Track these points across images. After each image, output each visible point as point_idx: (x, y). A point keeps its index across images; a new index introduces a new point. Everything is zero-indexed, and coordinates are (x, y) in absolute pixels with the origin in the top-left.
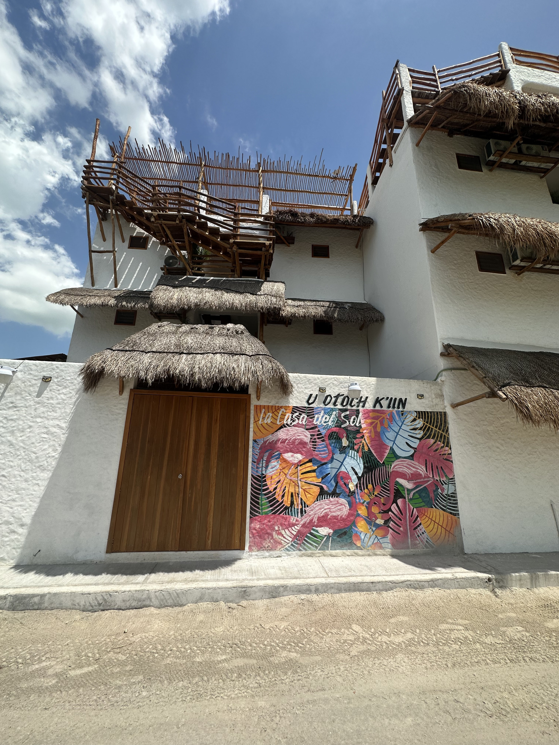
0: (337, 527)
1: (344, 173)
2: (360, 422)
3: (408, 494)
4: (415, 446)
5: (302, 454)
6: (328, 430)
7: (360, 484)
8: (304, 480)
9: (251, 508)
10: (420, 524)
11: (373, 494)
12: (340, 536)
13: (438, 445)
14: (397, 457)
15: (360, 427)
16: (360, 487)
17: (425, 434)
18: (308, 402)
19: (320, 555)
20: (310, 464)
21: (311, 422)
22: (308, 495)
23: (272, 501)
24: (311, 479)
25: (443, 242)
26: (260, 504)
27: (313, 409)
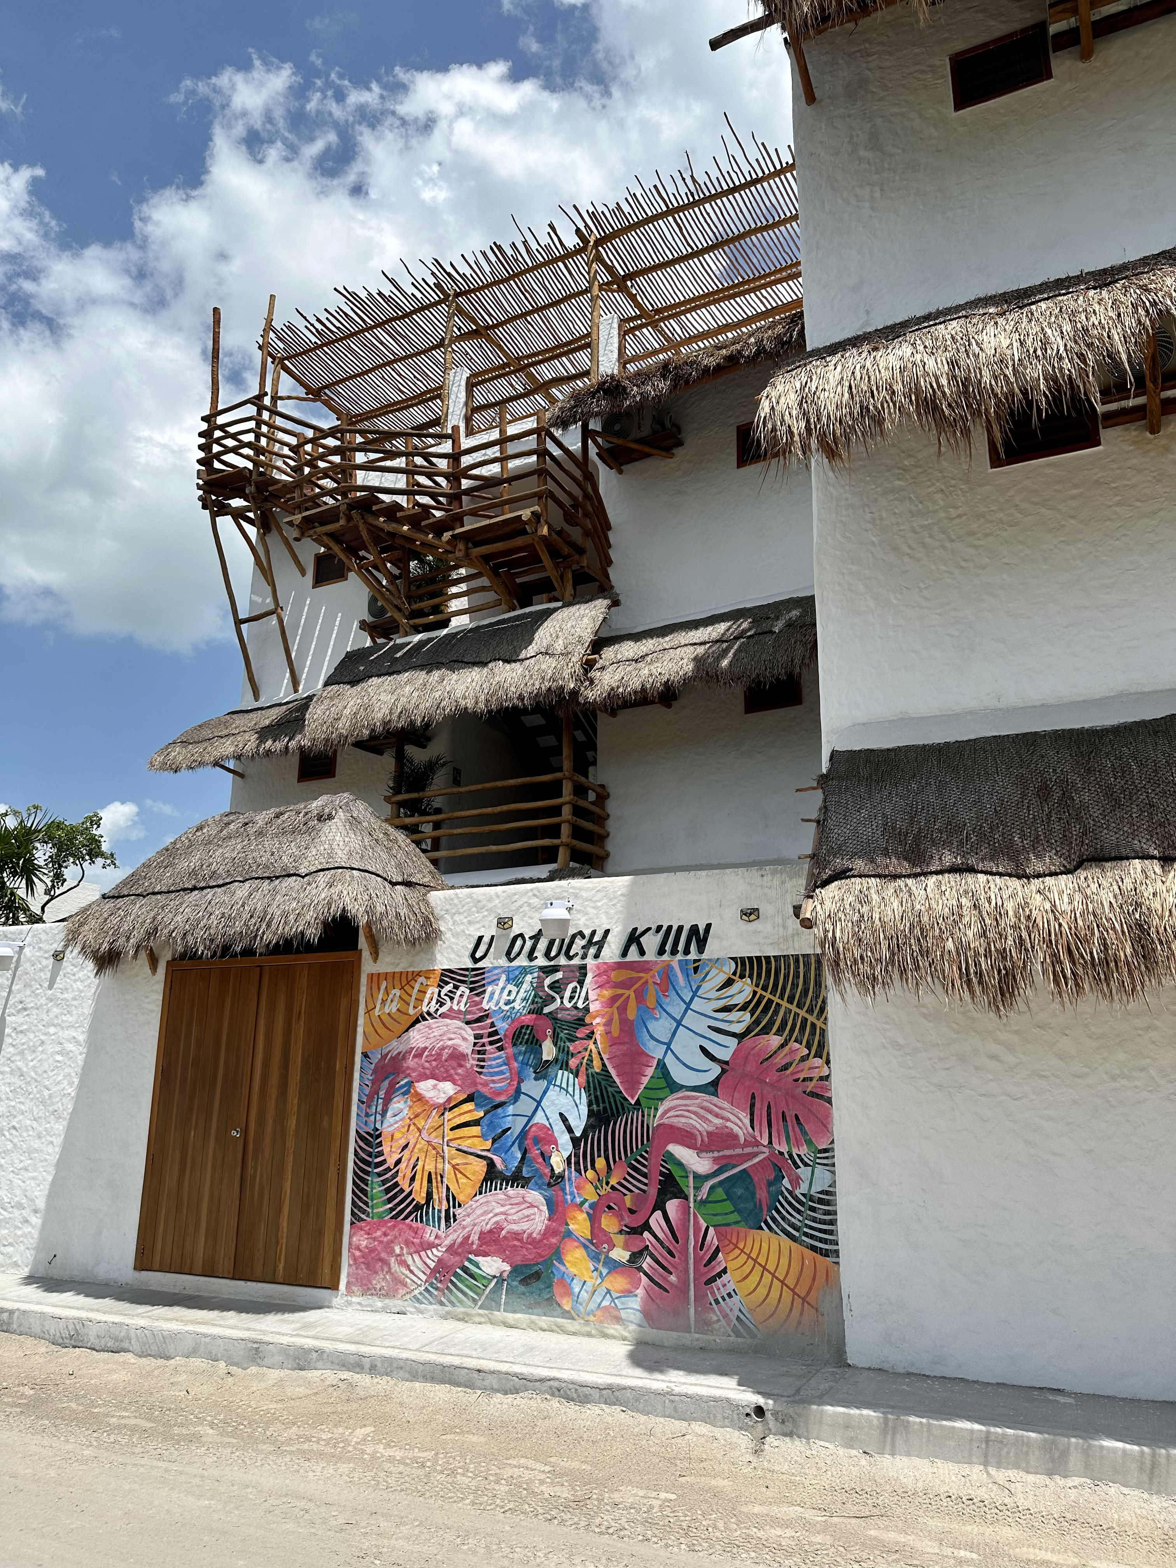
0: (519, 1258)
2: (587, 999)
3: (697, 1189)
4: (725, 1055)
5: (454, 1083)
6: (513, 1021)
7: (577, 1155)
8: (454, 1144)
9: (354, 1203)
10: (724, 1271)
11: (607, 1183)
12: (525, 1281)
13: (792, 1052)
14: (673, 1087)
15: (587, 1009)
16: (577, 1163)
17: (757, 1022)
18: (473, 955)
19: (483, 1320)
20: (470, 1106)
21: (477, 1004)
22: (463, 1180)
23: (392, 1189)
24: (470, 1141)
26: (369, 1194)
27: (483, 973)
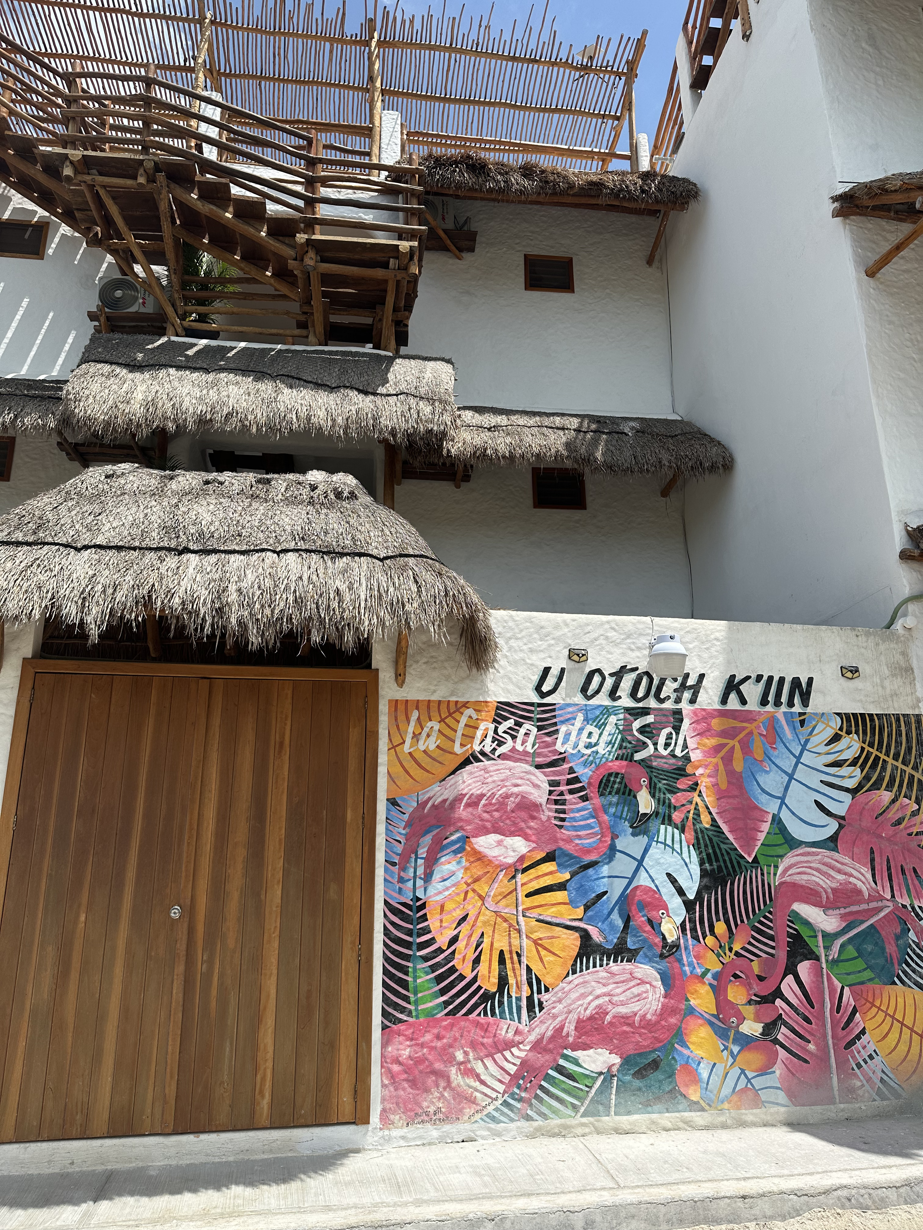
0: (631, 1046)
1: (610, 57)
2: (685, 746)
3: (827, 948)
4: (840, 810)
5: (527, 838)
6: (598, 767)
7: (692, 921)
8: (534, 913)
9: (385, 999)
10: (863, 1032)
11: (731, 949)
12: (640, 1074)
13: (903, 807)
14: (792, 843)
15: (687, 758)
16: (693, 930)
17: (867, 778)
18: (538, 689)
19: (587, 1130)
20: (550, 866)
21: (547, 745)
22: (548, 958)
23: (446, 978)
24: (554, 909)
25: (898, 248)
26: (411, 986)
27: (554, 710)
